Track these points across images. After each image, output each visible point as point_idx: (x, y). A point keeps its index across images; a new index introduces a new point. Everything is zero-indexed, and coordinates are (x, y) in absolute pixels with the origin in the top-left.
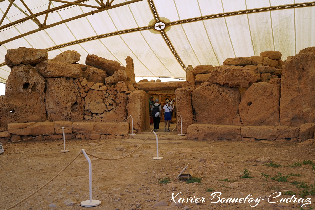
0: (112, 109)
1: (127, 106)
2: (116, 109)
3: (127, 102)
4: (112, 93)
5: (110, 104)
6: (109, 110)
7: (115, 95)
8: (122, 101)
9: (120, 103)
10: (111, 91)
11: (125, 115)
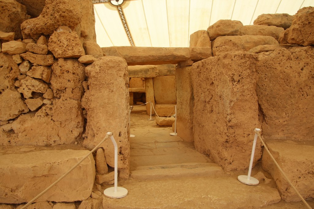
0: (40, 108)
1: (83, 99)
2: (53, 109)
3: (85, 88)
4: (38, 59)
5: (33, 93)
6: (32, 110)
7: (49, 66)
8: (70, 85)
9: (63, 90)
10: (34, 55)
11: (79, 122)
